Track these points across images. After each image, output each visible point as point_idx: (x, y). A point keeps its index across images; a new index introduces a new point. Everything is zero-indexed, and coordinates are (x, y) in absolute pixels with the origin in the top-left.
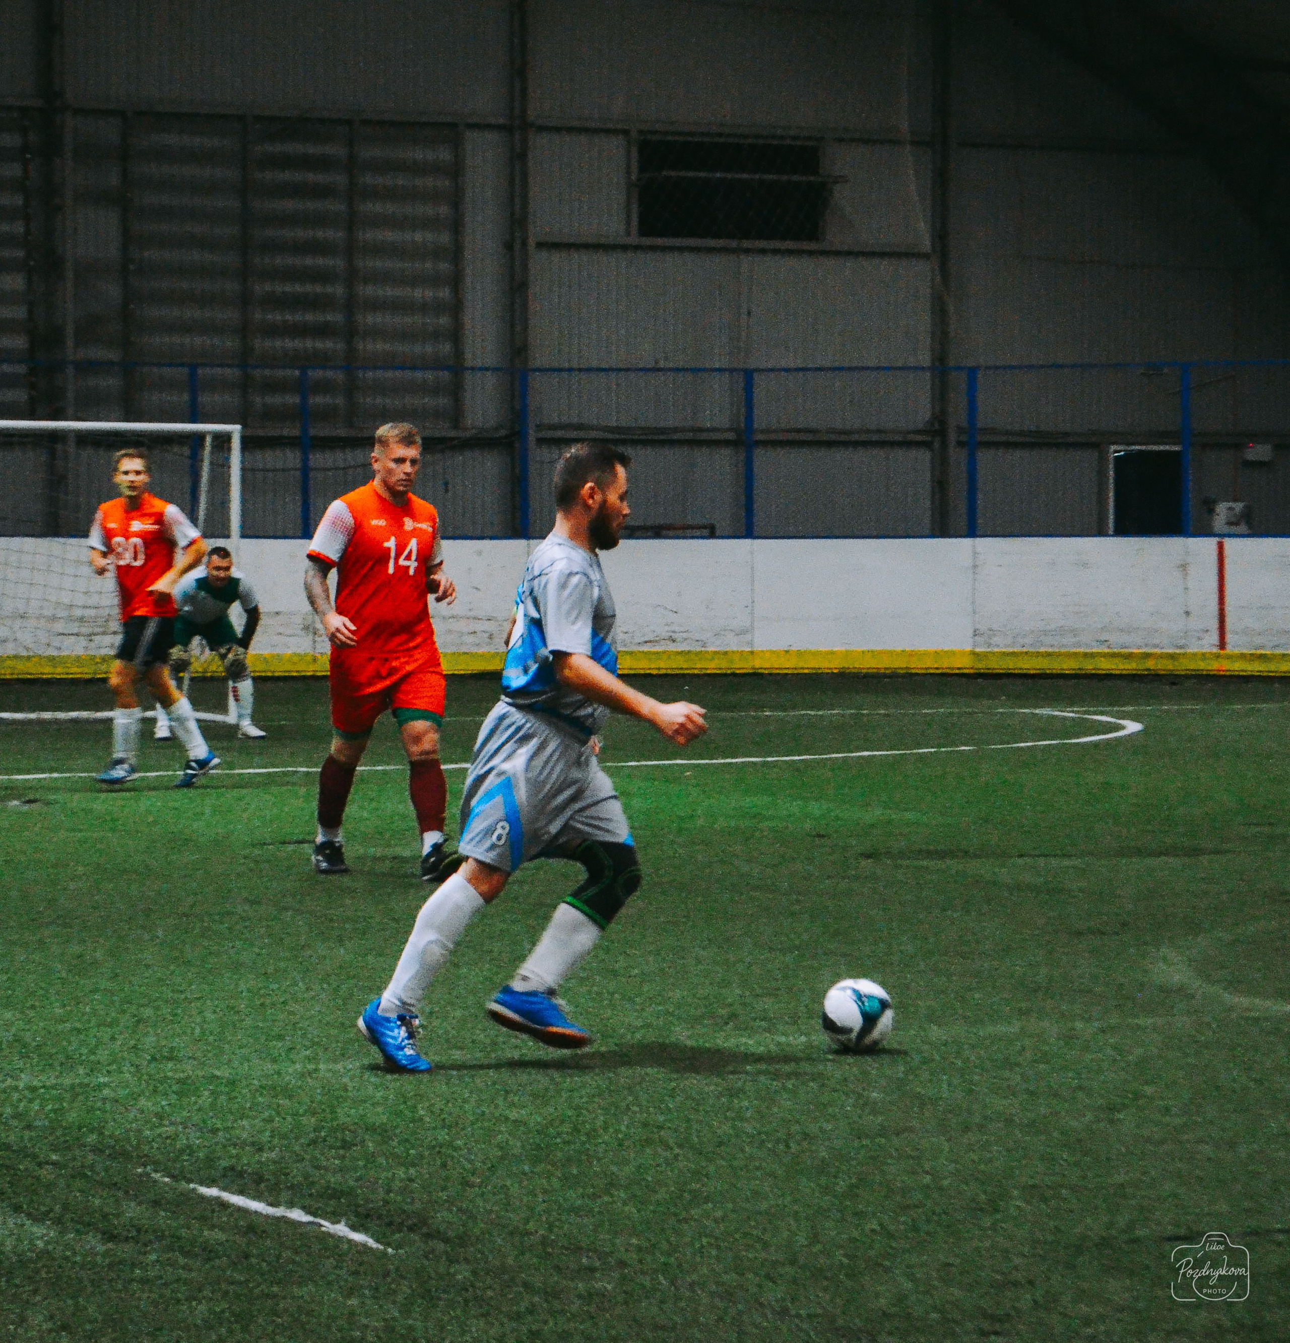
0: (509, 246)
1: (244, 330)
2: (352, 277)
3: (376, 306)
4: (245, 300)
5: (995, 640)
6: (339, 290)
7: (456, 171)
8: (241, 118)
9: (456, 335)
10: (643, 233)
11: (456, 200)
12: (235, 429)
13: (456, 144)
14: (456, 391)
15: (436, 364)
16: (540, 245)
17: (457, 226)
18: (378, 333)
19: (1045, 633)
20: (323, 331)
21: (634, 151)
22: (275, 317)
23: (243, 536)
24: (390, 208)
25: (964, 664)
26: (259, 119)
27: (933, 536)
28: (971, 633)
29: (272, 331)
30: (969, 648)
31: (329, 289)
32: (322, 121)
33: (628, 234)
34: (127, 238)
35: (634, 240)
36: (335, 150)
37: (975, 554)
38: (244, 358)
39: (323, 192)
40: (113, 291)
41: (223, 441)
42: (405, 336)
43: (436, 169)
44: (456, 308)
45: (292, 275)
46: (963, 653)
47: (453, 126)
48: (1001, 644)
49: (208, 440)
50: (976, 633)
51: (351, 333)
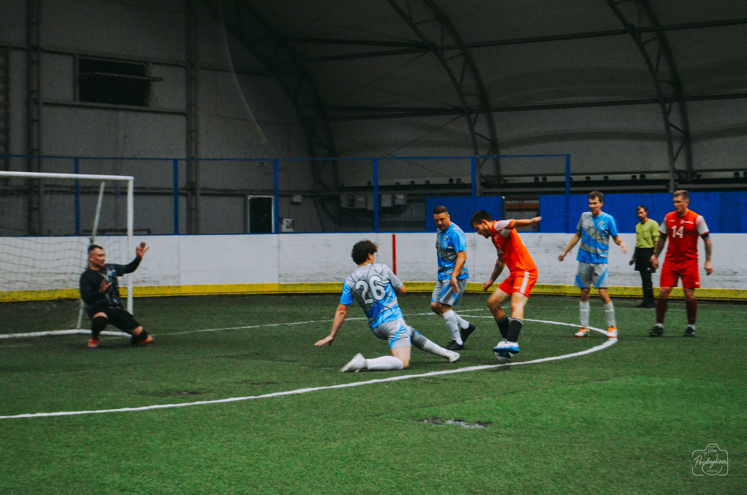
5: (288, 279)
7: (6, 68)
9: (6, 143)
10: (82, 100)
11: (6, 82)
17: (6, 93)
19: (311, 275)
21: (77, 63)
25: (275, 289)
28: (277, 276)
30: (276, 282)
33: (75, 100)
35: (78, 103)
37: (279, 241)
44: (6, 131)
46: (272, 285)
47: (4, 47)
48: (291, 281)
50: (280, 276)
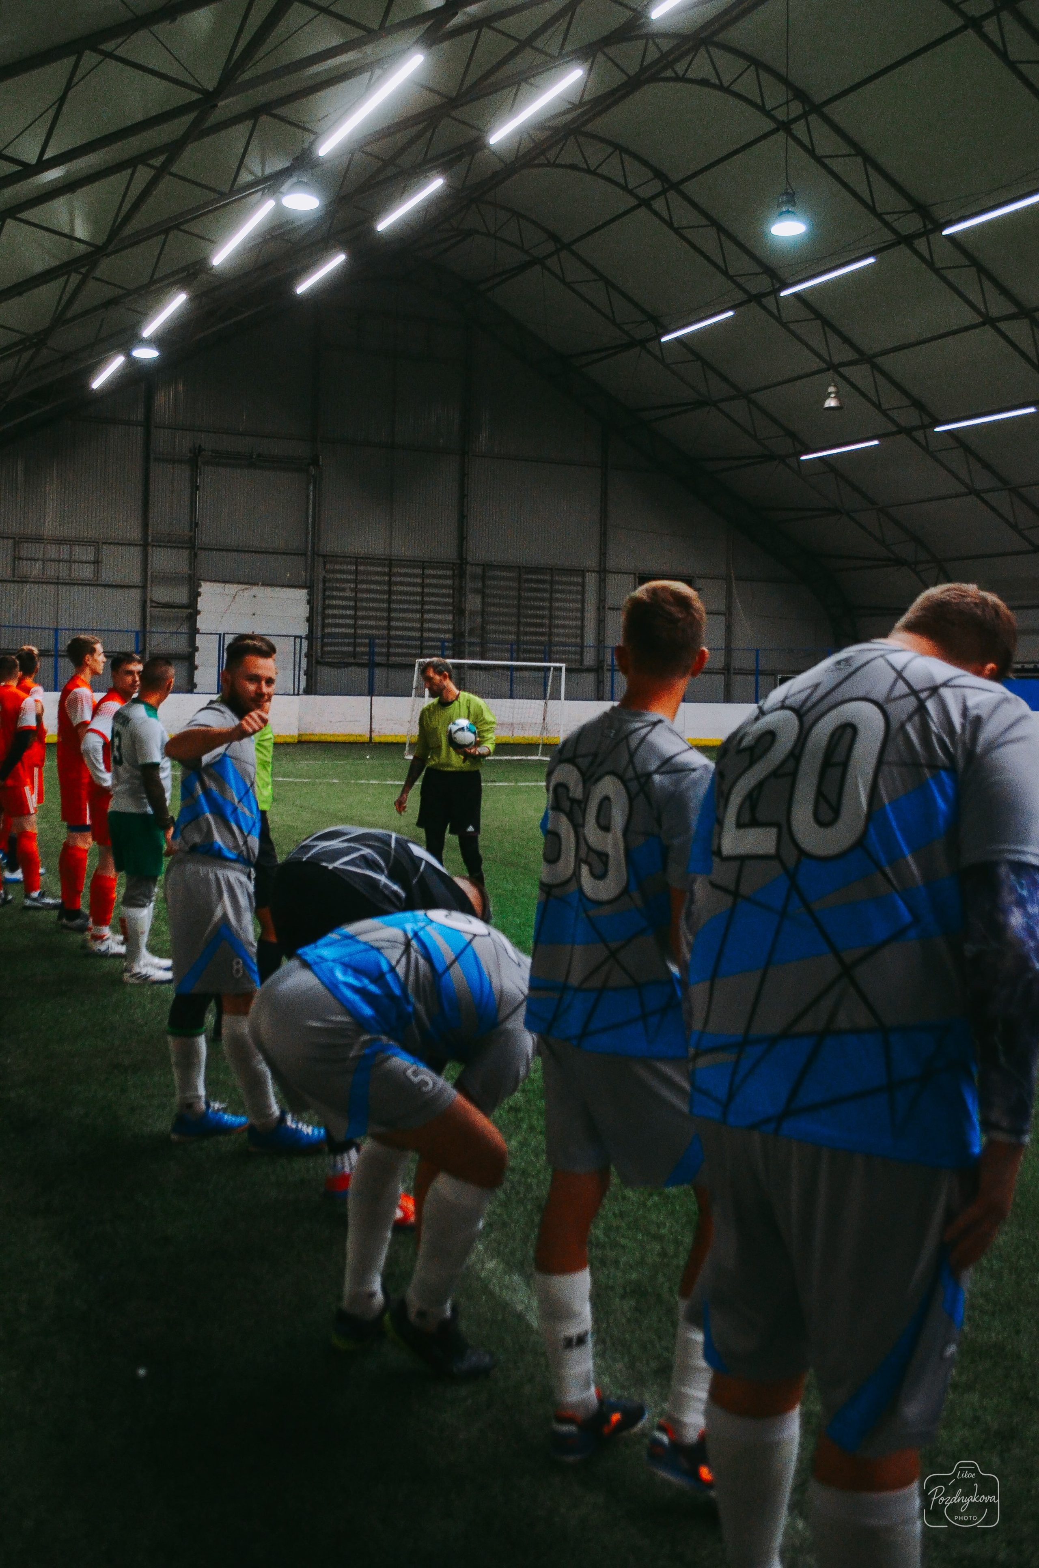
0: (598, 609)
1: (518, 634)
2: (551, 617)
3: (558, 626)
4: (519, 623)
6: (546, 621)
7: (583, 585)
8: (519, 567)
9: (582, 636)
11: (583, 593)
12: (563, 665)
13: (584, 577)
14: (582, 653)
15: (576, 645)
16: (610, 609)
17: (583, 602)
18: (558, 635)
20: (542, 634)
21: (637, 580)
22: (528, 629)
23: (565, 699)
24: (563, 596)
26: (524, 567)
27: (724, 702)
29: (526, 634)
31: (544, 621)
32: (543, 568)
34: (483, 603)
36: (547, 577)
38: (518, 642)
39: (544, 590)
40: (479, 620)
41: (560, 669)
42: (567, 635)
43: (576, 584)
44: (582, 628)
45: (531, 616)
47: (583, 571)
49: (552, 669)
51: (550, 634)
